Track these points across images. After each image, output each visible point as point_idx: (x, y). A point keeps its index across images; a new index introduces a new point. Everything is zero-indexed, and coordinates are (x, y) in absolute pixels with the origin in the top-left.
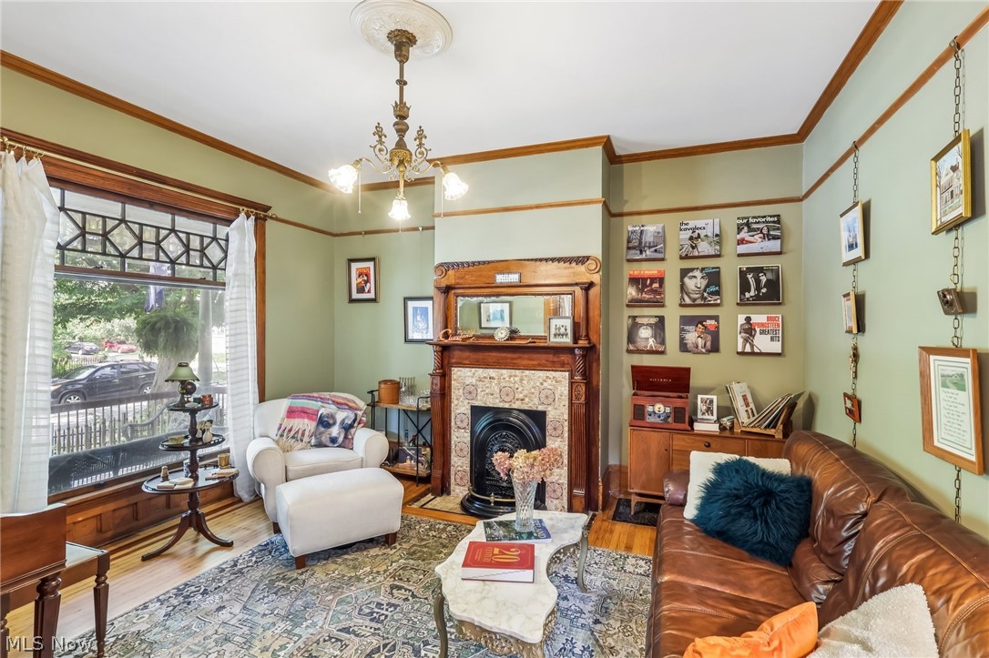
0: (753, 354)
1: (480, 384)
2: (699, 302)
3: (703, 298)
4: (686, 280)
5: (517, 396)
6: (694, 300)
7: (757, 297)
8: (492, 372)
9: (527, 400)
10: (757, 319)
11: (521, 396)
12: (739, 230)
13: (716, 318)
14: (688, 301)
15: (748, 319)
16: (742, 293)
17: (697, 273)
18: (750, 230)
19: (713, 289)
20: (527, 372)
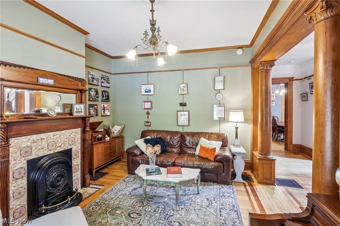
0: (105, 116)
1: (34, 145)
2: (94, 100)
3: (95, 99)
4: (91, 92)
5: (58, 145)
6: (93, 99)
7: (106, 99)
8: (42, 136)
9: (63, 145)
10: (106, 106)
11: (60, 144)
12: (102, 79)
13: (97, 105)
14: (91, 99)
15: (104, 106)
16: (103, 98)
17: (93, 90)
18: (104, 79)
19: (97, 96)
20: (63, 132)
